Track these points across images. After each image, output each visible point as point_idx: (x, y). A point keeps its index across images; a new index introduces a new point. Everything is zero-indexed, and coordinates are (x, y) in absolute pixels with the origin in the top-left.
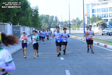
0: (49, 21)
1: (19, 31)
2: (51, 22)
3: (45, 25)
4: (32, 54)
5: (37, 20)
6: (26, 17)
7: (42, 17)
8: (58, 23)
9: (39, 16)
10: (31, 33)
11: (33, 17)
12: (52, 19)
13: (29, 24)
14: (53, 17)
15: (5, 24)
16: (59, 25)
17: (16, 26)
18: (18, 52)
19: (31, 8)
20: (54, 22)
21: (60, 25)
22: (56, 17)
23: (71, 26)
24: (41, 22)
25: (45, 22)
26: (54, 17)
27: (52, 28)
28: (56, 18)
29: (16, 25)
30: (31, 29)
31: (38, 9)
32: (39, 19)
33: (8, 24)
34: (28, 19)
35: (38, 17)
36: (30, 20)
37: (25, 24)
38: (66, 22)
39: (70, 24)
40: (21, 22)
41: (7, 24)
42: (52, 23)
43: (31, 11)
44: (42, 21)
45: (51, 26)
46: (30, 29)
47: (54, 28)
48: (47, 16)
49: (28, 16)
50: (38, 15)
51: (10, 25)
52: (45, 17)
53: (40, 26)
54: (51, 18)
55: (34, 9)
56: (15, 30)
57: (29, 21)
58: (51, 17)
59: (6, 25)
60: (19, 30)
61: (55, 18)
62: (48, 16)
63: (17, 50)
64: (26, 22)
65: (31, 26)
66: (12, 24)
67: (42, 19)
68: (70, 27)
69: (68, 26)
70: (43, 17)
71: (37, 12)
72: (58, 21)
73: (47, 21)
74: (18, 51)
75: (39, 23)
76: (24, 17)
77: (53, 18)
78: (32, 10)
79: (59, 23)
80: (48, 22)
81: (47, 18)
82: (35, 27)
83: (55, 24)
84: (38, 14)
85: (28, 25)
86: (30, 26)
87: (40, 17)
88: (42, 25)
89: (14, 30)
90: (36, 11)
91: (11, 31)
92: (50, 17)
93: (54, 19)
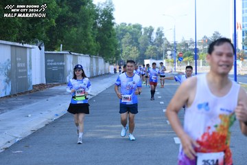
0: (141, 40)
1: (63, 66)
2: (146, 44)
3: (130, 50)
4: (99, 126)
5: (110, 36)
6: (81, 30)
7: (121, 30)
8: (163, 46)
9: (114, 27)
10: (94, 71)
11: (99, 28)
12: (150, 37)
13: (88, 48)
14: (151, 30)
15: (26, 48)
16: (166, 51)
17: (55, 52)
18: (61, 120)
19: (93, 6)
20: (153, 45)
21: (169, 53)
22: (159, 29)
23: (200, 54)
24: (120, 44)
25: (131, 43)
26: (155, 31)
27: (149, 58)
28: (160, 34)
29: (53, 50)
30: (94, 60)
31: (112, 10)
32: (114, 35)
33: (35, 46)
34: (87, 35)
35: (113, 30)
36: (90, 37)
37: (77, 47)
38: (186, 45)
39: (196, 50)
40: (67, 42)
41: (31, 46)
42: (150, 47)
43: (94, 13)
44: (123, 40)
45: (147, 53)
46: (91, 60)
47: (153, 58)
48: (135, 26)
49: (85, 27)
50: (113, 24)
51: (40, 49)
52: (131, 31)
53: (117, 54)
54: (145, 33)
55: (103, 7)
56: (51, 62)
57: (90, 40)
58: (145, 29)
59: (28, 50)
60: (61, 64)
61: (157, 34)
62: (139, 27)
63: (57, 115)
64: (81, 42)
65: (94, 52)
66: (43, 48)
67: (123, 35)
68: (196, 58)
69: (190, 55)
70: (124, 30)
71: (110, 17)
72: (165, 42)
73: (136, 40)
74: (61, 117)
75: (116, 46)
76: (76, 29)
77: (151, 34)
78: (97, 10)
79: (168, 45)
80: (139, 44)
81: (134, 33)
82: (103, 56)
83: (155, 49)
84: (113, 21)
85: (87, 51)
86: (91, 55)
87: (117, 29)
88: (122, 51)
89: (48, 64)
90: (108, 14)
91: (41, 66)
92: (143, 30)
93: (154, 36)
